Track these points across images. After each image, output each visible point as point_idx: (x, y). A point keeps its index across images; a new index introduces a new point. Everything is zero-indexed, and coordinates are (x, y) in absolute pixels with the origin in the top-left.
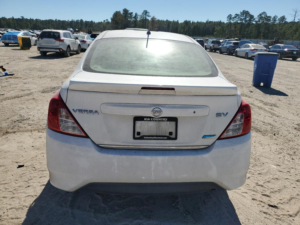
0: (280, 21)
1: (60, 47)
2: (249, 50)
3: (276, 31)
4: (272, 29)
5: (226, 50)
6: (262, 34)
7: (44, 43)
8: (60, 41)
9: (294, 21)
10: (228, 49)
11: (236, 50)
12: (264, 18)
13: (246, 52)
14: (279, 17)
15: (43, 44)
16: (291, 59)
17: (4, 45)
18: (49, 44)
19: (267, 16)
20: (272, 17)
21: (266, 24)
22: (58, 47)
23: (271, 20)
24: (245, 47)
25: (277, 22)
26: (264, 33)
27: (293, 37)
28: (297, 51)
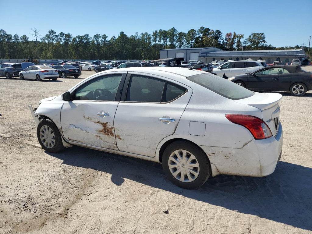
0: (23, 40)
2: (39, 72)
3: (22, 50)
4: (17, 48)
5: (4, 74)
6: (7, 54)
9: (36, 40)
10: (6, 72)
11: (20, 73)
12: (4, 36)
13: (36, 74)
14: (20, 36)
16: (74, 77)
19: (6, 35)
20: (13, 36)
21: (8, 42)
23: (13, 39)
24: (32, 70)
25: (20, 41)
26: (9, 52)
27: (40, 56)
28: (77, 69)
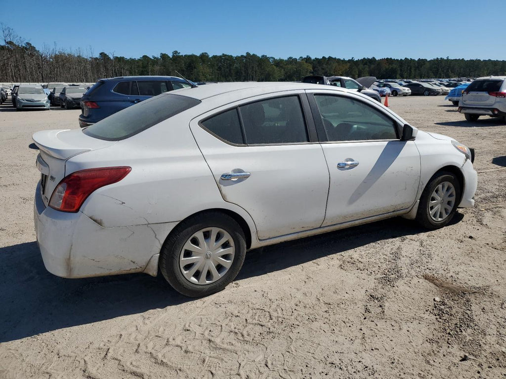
1: (495, 107)
7: (469, 100)
8: (496, 96)
15: (468, 102)
17: (452, 104)
18: (477, 102)
22: (491, 106)
